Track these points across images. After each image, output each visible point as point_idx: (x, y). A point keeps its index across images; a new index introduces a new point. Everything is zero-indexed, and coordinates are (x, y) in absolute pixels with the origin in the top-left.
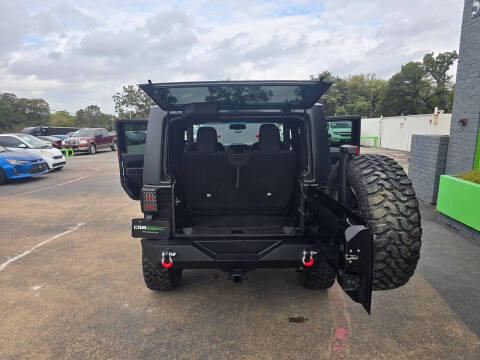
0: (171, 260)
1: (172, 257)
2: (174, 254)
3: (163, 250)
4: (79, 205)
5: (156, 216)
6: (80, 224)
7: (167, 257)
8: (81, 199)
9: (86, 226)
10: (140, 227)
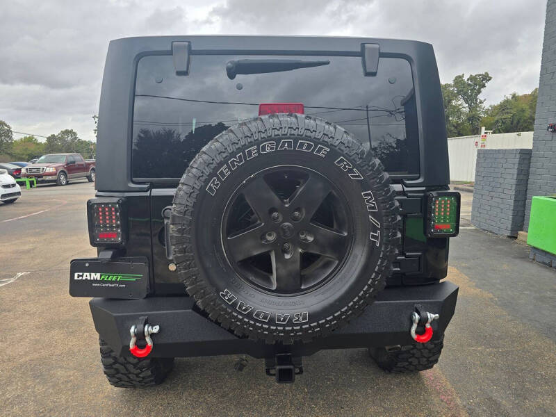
0: (149, 341)
1: (152, 335)
2: (156, 329)
3: (134, 320)
4: (27, 247)
5: (119, 252)
6: (20, 274)
7: (140, 336)
8: (32, 239)
9: (28, 277)
10: (86, 276)
